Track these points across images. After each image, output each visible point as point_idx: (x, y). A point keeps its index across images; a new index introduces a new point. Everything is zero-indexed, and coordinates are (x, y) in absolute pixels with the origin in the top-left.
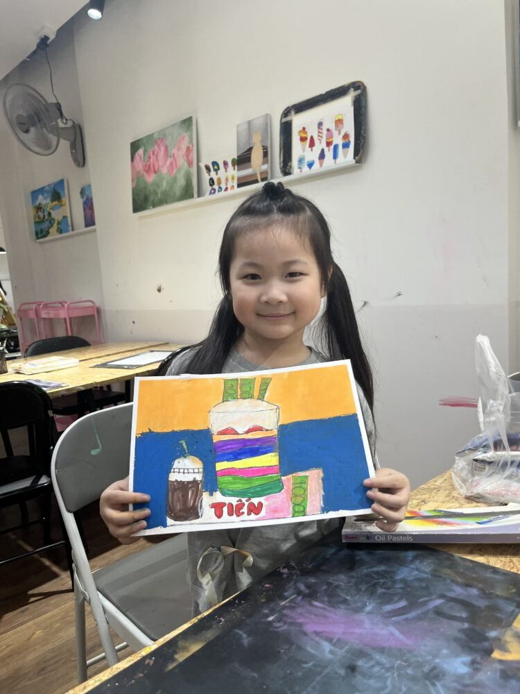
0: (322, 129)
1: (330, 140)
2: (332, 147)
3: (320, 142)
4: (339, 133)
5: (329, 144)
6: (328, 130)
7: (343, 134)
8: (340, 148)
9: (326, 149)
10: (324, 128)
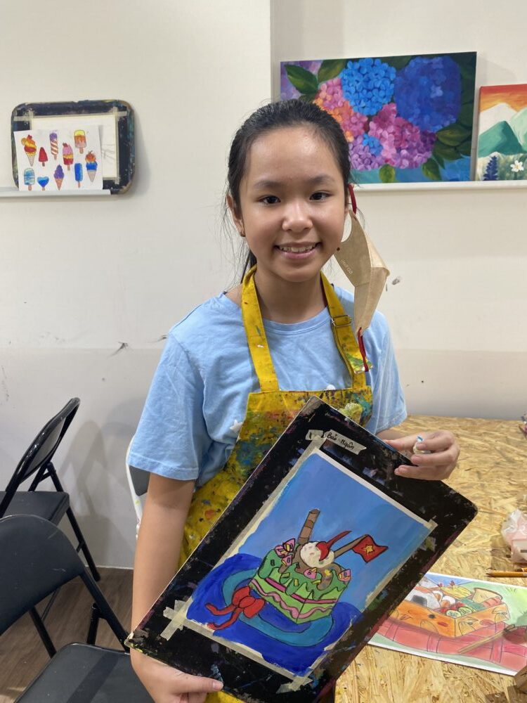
0: (56, 142)
1: (69, 157)
2: (72, 166)
3: (55, 158)
4: (82, 152)
5: (67, 162)
6: (65, 145)
7: (86, 153)
8: (84, 169)
9: (64, 167)
10: (60, 141)
